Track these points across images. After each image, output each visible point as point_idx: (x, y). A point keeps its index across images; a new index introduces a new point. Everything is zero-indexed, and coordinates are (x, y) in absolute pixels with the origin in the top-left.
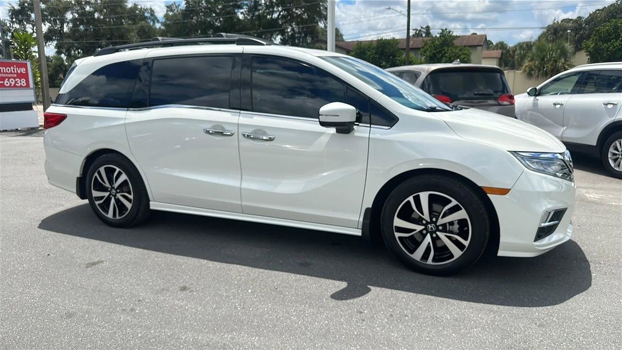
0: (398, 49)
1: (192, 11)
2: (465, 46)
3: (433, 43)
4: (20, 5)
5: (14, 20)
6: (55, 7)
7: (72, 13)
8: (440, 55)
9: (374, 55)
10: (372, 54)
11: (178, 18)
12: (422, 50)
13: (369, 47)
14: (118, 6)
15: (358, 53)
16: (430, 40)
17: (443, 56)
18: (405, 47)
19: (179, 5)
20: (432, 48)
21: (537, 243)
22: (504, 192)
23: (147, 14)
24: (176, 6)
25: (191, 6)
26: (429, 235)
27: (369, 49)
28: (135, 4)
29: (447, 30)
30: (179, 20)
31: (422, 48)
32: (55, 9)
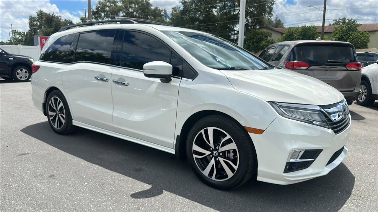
0: (316, 33)
1: (187, 11)
2: (365, 31)
3: (341, 29)
4: (96, 9)
5: (93, 17)
6: (114, 9)
7: (123, 13)
8: (346, 37)
9: (299, 37)
10: (297, 36)
11: (178, 15)
12: (333, 33)
13: (296, 31)
14: (146, 8)
15: (288, 35)
16: (339, 27)
17: (348, 38)
18: (321, 32)
19: (180, 8)
20: (341, 32)
21: (285, 174)
22: (260, 132)
23: (162, 13)
24: (178, 8)
25: (186, 8)
26: (213, 158)
27: (296, 33)
28: (156, 7)
29: (353, 20)
30: (179, 16)
31: (333, 32)
32: (113, 11)
